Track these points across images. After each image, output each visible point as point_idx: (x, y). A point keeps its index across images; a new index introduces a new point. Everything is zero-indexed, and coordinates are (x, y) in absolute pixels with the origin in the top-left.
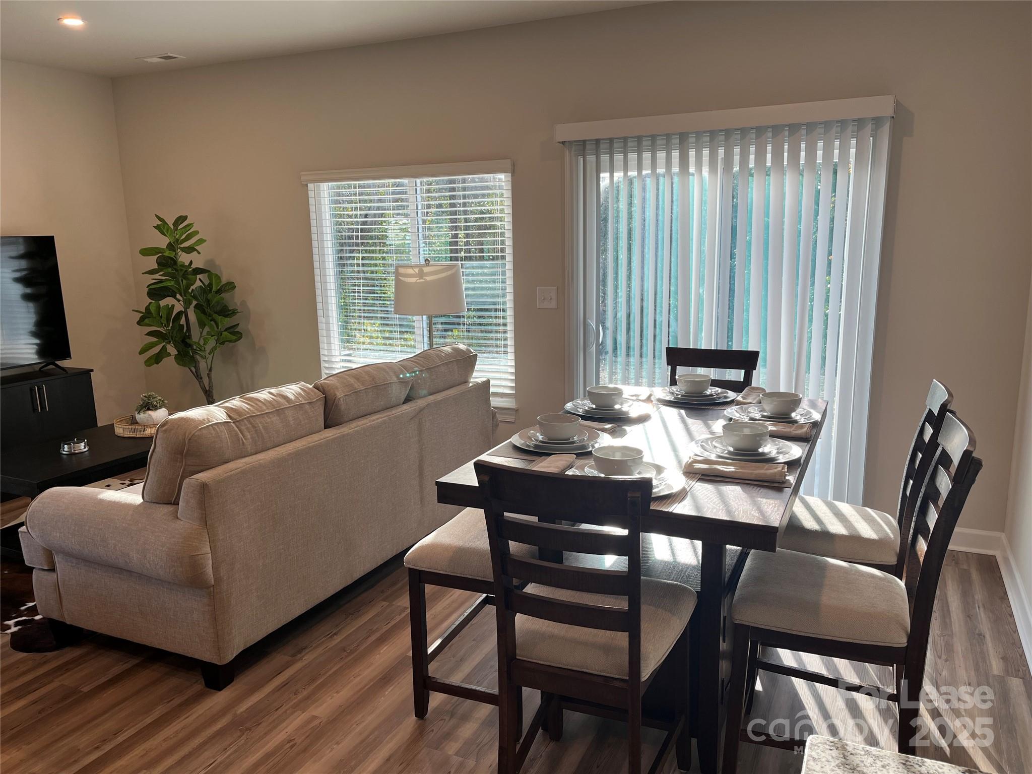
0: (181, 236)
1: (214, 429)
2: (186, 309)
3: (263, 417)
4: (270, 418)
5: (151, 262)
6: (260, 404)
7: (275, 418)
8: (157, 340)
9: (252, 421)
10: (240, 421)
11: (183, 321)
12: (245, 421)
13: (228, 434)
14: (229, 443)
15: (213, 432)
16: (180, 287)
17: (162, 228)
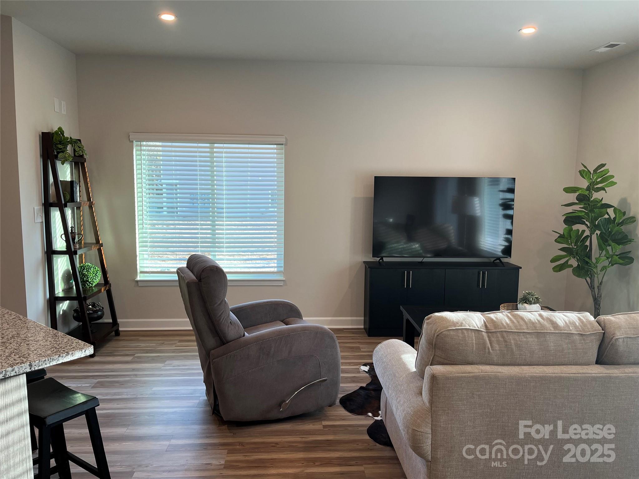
0: (597, 179)
1: (463, 333)
2: (591, 234)
3: (518, 335)
4: (527, 338)
5: (572, 198)
6: (522, 323)
7: (532, 340)
8: (566, 254)
9: (506, 335)
10: (493, 332)
11: (588, 243)
12: (499, 335)
13: (476, 341)
14: (474, 349)
15: (461, 335)
16: (589, 217)
17: (583, 173)
